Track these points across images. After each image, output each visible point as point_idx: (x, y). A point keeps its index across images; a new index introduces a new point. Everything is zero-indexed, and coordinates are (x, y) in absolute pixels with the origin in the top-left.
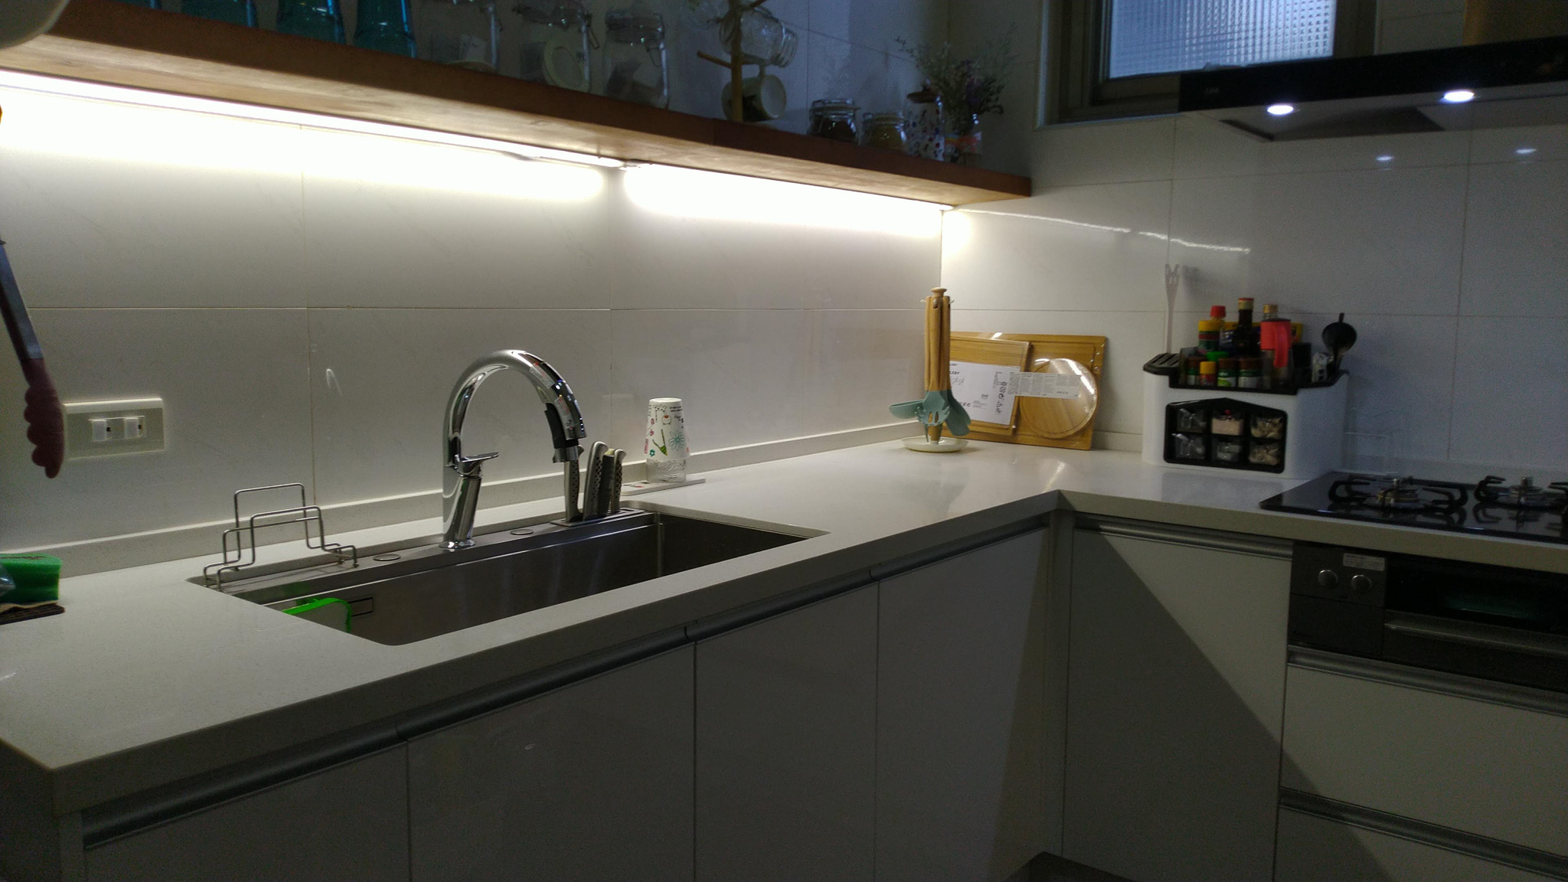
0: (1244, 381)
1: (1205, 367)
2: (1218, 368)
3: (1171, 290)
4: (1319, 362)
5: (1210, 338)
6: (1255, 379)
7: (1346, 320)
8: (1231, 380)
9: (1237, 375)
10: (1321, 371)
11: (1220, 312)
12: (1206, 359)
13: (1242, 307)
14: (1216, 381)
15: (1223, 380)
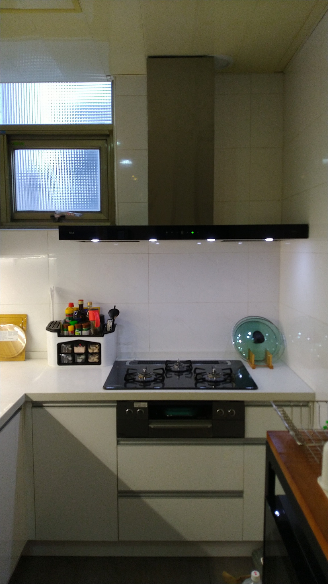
0: (85, 332)
1: (70, 328)
2: (75, 328)
3: (52, 296)
4: (110, 324)
5: (70, 316)
6: (88, 331)
8: (80, 332)
9: (82, 330)
10: (110, 327)
11: (72, 305)
12: (70, 325)
13: (80, 303)
14: (74, 333)
15: (77, 332)
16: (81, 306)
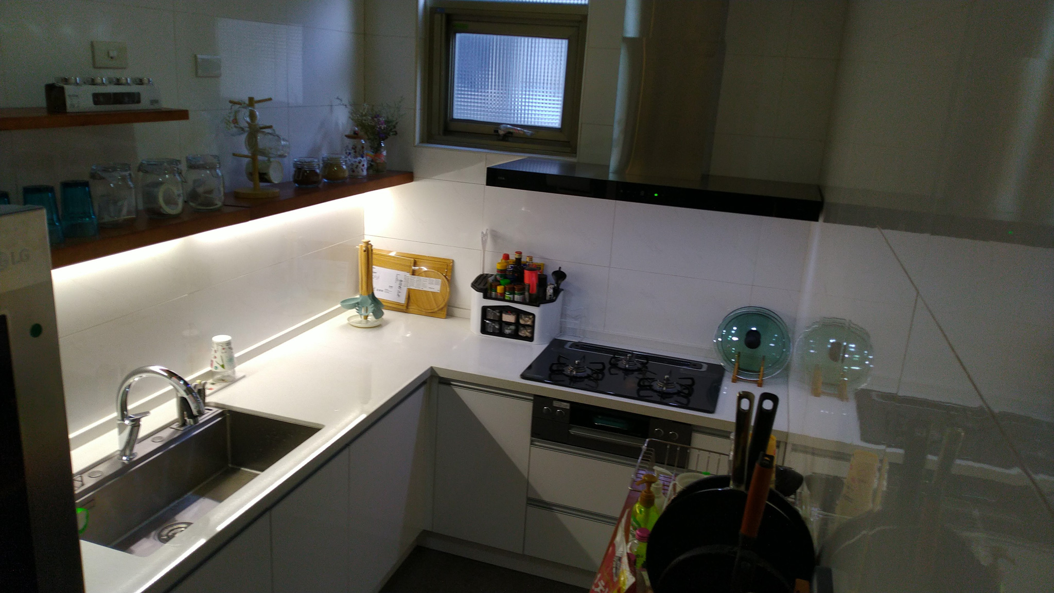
0: (517, 297)
1: (500, 289)
2: (505, 290)
3: (484, 243)
4: (550, 291)
5: (503, 273)
6: (522, 296)
7: (562, 270)
8: (511, 296)
9: (514, 294)
10: (550, 295)
11: (506, 257)
12: (500, 285)
13: (517, 257)
14: (504, 296)
15: (508, 296)
16: (518, 261)
